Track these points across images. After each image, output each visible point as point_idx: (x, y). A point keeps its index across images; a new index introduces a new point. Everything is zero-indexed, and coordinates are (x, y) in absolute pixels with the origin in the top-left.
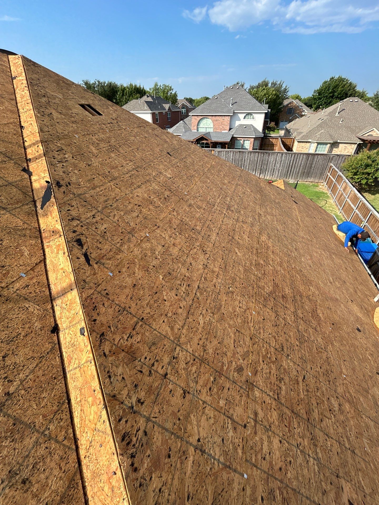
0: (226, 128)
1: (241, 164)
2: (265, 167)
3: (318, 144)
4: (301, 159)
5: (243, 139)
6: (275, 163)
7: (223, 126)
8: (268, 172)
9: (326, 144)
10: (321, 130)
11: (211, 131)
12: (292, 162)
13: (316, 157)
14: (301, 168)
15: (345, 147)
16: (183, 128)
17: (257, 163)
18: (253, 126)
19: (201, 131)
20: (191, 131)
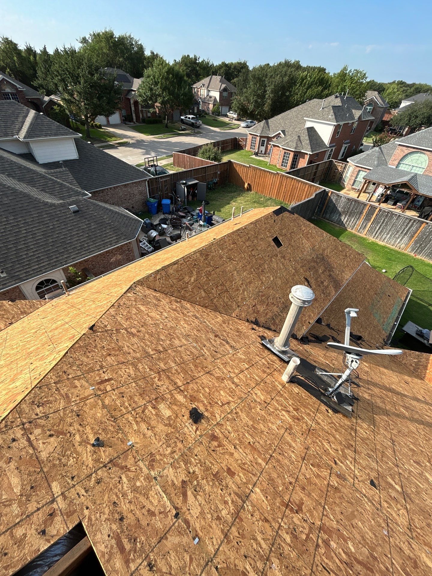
16: (376, 159)
19: (402, 169)
20: (387, 166)
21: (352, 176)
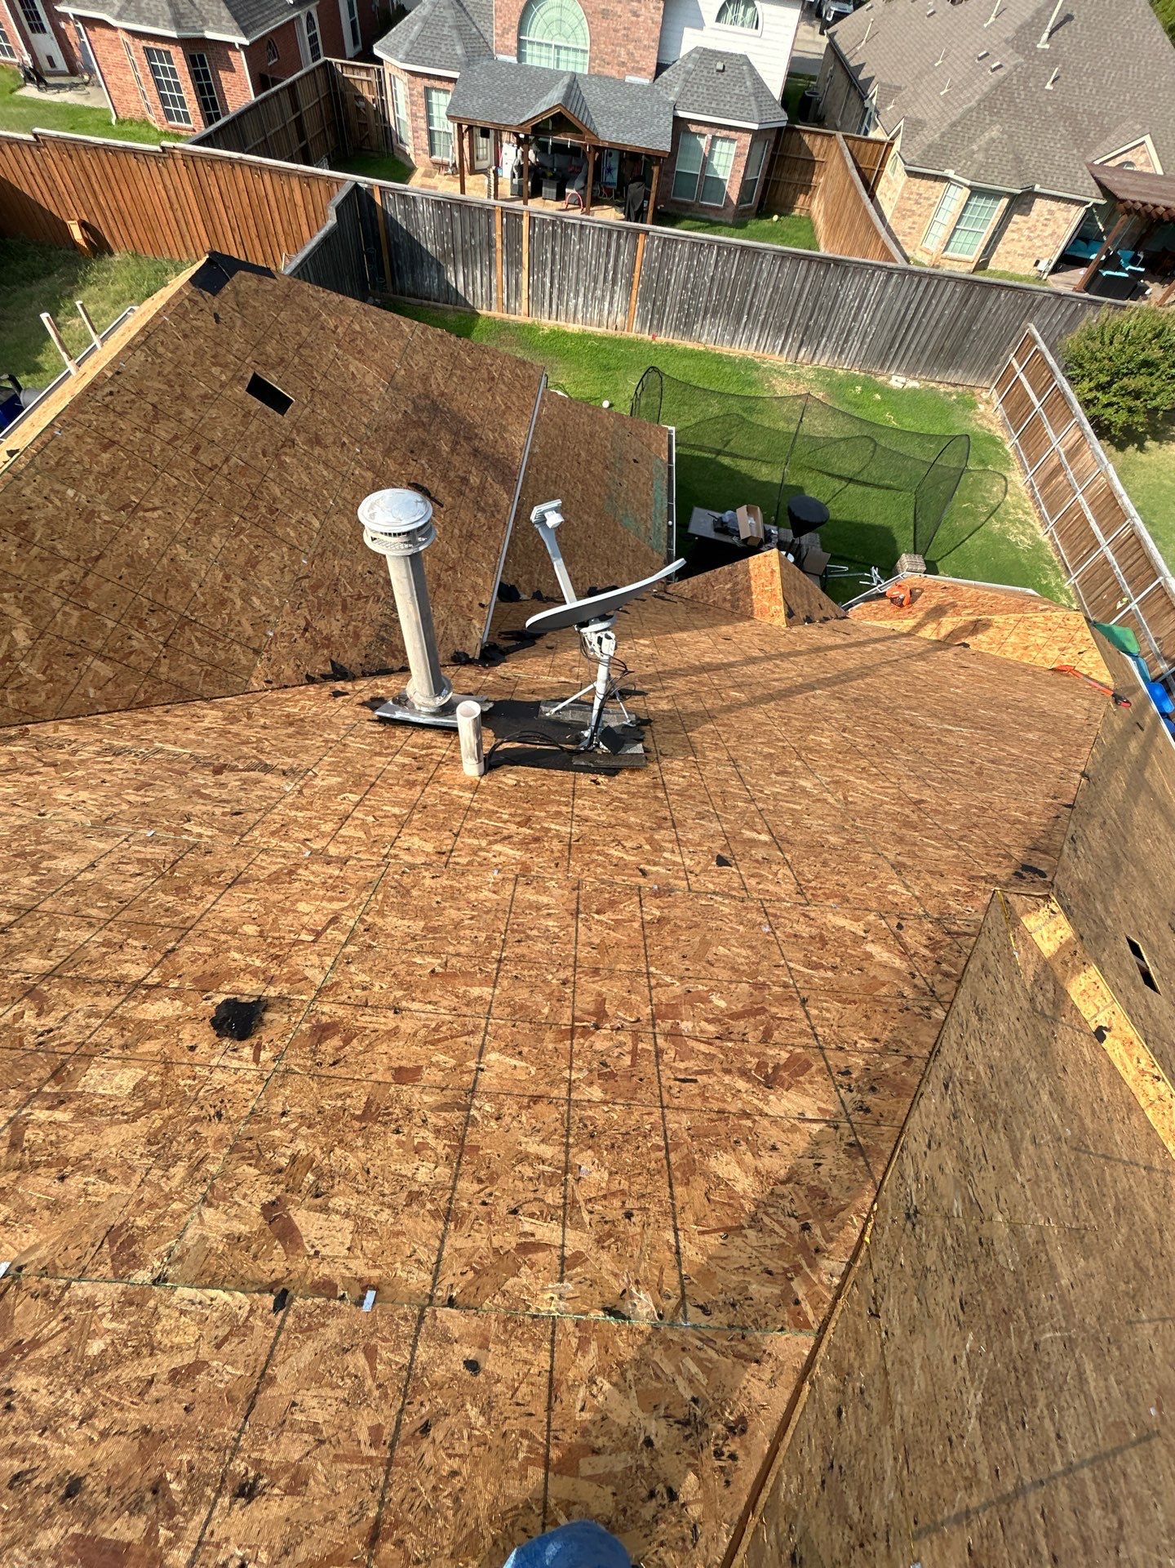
0: (642, 64)
3: (975, 192)
5: (709, 134)
7: (631, 47)
9: (996, 195)
11: (579, 70)
15: (1051, 212)
17: (797, 303)
19: (536, 62)
20: (491, 57)
21: (414, 116)
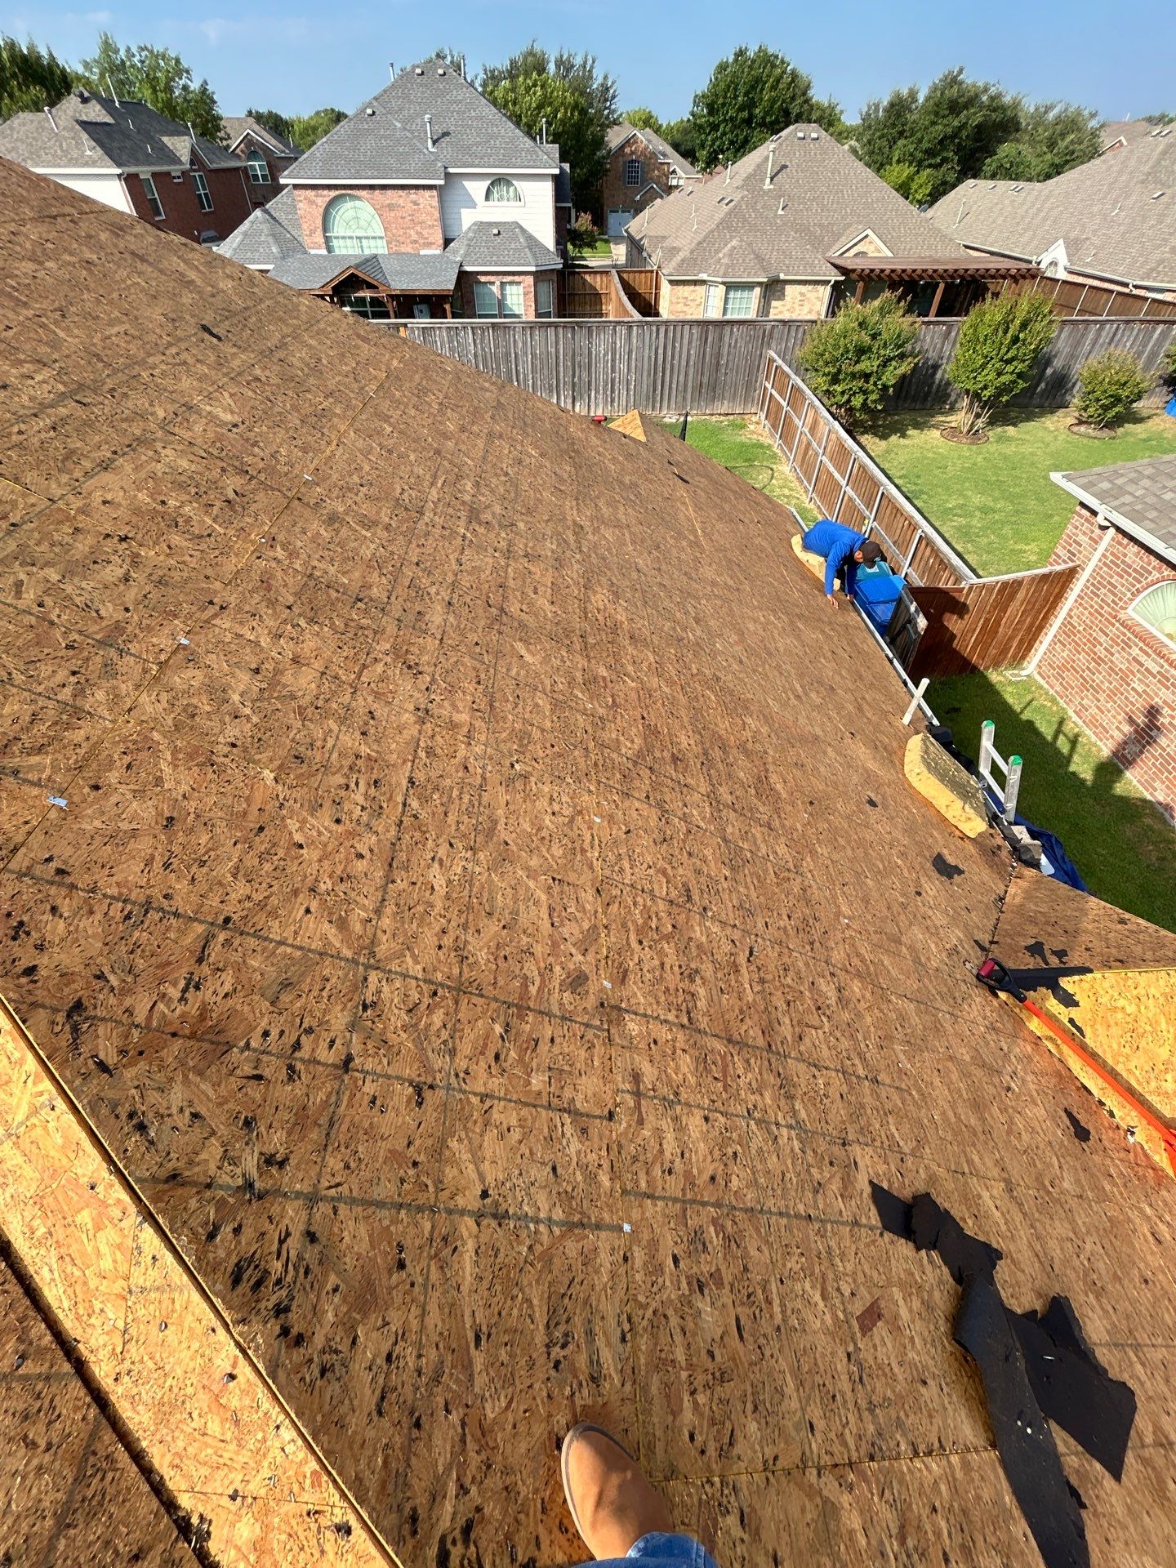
0: (431, 239)
1: (509, 372)
2: (584, 375)
3: (730, 287)
4: (686, 341)
5: (497, 280)
6: (613, 360)
7: (418, 229)
8: (597, 392)
9: (750, 286)
10: (732, 238)
11: (380, 251)
12: (661, 351)
13: (727, 329)
14: (691, 371)
15: (802, 294)
16: (270, 239)
17: (557, 365)
18: (521, 228)
19: (344, 252)
20: (306, 252)
